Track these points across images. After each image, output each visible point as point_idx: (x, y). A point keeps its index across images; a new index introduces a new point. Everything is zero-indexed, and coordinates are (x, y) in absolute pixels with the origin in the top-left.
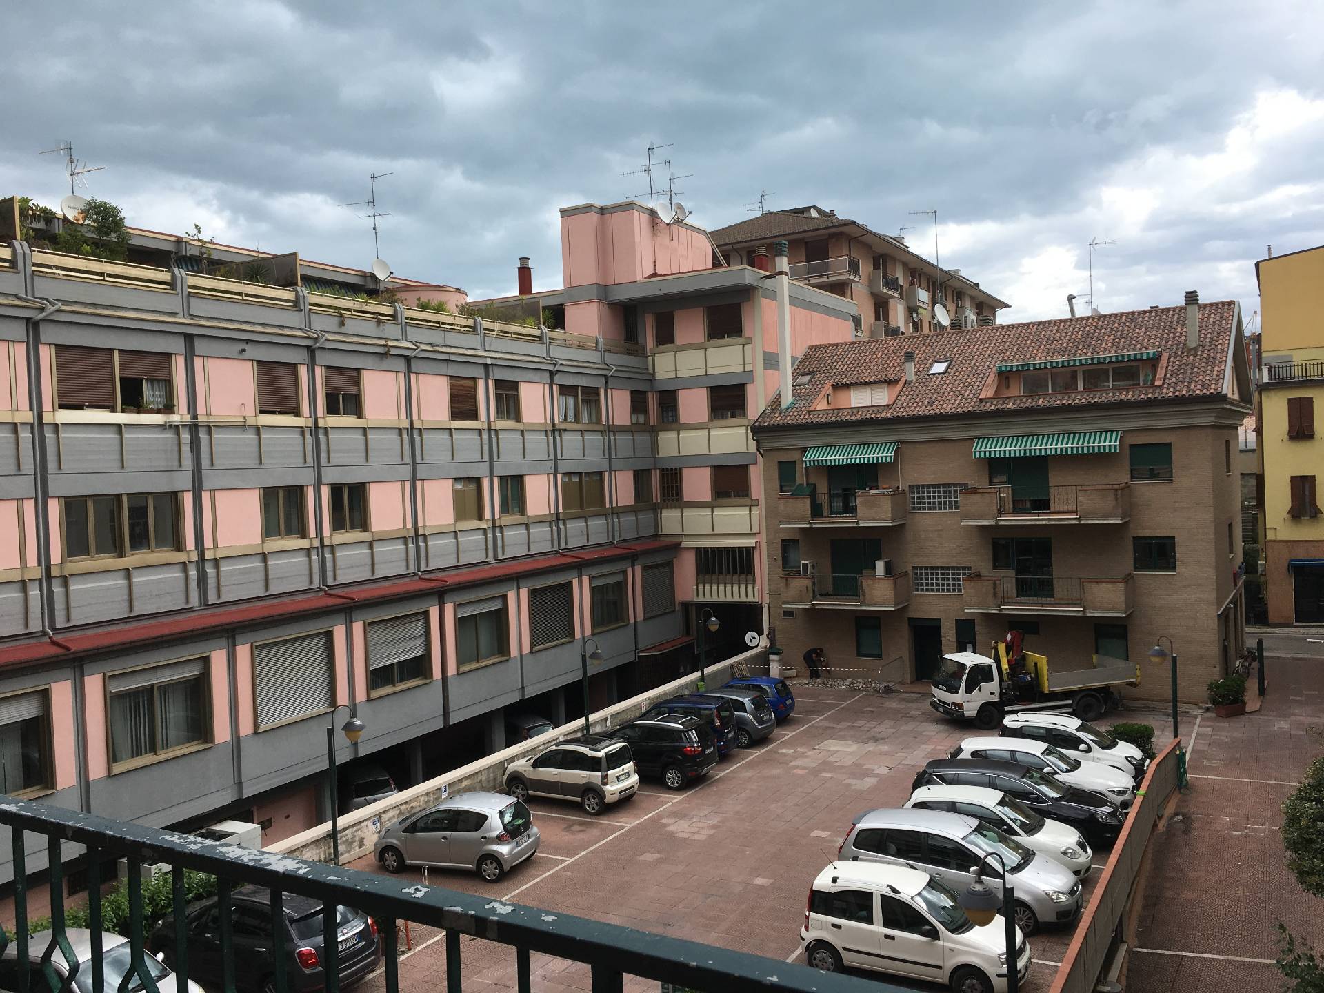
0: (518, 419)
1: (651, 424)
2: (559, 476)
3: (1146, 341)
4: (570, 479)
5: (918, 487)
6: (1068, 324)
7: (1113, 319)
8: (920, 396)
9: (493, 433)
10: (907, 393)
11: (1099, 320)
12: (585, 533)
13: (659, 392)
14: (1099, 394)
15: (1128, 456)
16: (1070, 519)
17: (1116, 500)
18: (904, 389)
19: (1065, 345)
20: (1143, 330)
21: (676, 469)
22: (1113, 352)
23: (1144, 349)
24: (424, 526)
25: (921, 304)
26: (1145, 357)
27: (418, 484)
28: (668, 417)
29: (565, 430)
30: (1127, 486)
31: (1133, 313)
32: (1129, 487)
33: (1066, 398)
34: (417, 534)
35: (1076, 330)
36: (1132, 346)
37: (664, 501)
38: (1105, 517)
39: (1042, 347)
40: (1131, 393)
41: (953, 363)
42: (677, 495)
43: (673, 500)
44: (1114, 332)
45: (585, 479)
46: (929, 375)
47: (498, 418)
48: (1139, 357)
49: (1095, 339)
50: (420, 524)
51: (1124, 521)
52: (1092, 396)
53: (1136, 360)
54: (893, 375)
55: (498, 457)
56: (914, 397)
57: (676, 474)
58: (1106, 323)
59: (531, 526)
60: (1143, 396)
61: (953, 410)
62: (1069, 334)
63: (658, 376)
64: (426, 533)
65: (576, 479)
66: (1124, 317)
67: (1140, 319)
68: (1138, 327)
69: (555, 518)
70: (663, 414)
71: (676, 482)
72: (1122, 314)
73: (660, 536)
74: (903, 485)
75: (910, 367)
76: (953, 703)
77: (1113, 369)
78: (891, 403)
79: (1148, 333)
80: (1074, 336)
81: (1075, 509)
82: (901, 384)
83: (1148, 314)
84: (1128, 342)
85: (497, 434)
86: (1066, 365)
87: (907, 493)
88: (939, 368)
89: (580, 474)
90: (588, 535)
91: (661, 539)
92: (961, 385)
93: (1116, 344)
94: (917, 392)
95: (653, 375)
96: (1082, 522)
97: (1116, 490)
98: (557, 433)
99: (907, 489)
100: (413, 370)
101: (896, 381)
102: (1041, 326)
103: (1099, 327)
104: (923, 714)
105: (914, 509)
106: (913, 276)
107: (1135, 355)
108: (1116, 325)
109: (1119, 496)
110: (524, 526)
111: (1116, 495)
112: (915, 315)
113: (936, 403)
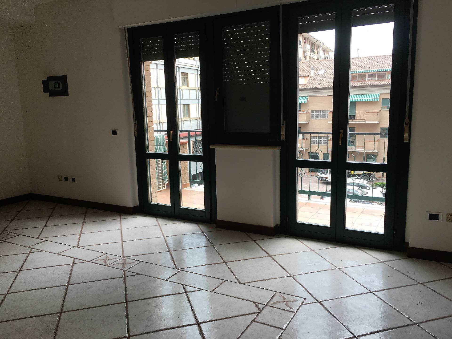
0: (188, 86)
2: (199, 105)
3: (388, 65)
5: (314, 111)
6: (363, 58)
7: (377, 57)
8: (316, 81)
9: (181, 90)
10: (311, 80)
11: (373, 57)
14: (374, 82)
15: (381, 102)
16: (363, 122)
17: (377, 116)
18: (310, 79)
19: (362, 66)
20: (387, 61)
22: (378, 68)
23: (388, 68)
24: (162, 120)
25: (308, 50)
26: (388, 70)
27: (160, 106)
30: (380, 112)
31: (384, 56)
32: (381, 112)
33: (363, 83)
34: (160, 123)
35: (366, 60)
36: (384, 67)
38: (373, 121)
39: (355, 66)
40: (384, 82)
41: (326, 71)
44: (378, 62)
46: (318, 74)
47: (182, 85)
48: (386, 70)
49: (372, 64)
50: (161, 119)
51: (379, 122)
52: (371, 82)
53: (386, 71)
54: (306, 74)
55: (183, 98)
56: (314, 81)
58: (375, 58)
59: (192, 121)
60: (388, 83)
61: (327, 86)
62: (364, 62)
64: (163, 122)
66: (381, 57)
67: (386, 58)
68: (386, 60)
69: (198, 119)
72: (380, 56)
74: (309, 110)
75: (312, 72)
76: (325, 177)
77: (378, 74)
78: (307, 83)
79: (389, 62)
80: (365, 63)
81: (364, 119)
82: (309, 77)
83: (389, 56)
84: (383, 65)
85: (182, 90)
86: (363, 72)
87: (310, 113)
88: (322, 72)
92: (329, 78)
93: (379, 66)
94: (315, 80)
96: (366, 123)
97: (378, 113)
98: (199, 91)
99: (310, 112)
100: (158, 68)
101: (308, 76)
102: (354, 59)
103: (373, 60)
104: (314, 181)
105: (312, 118)
106: (305, 40)
107: (385, 69)
108: (379, 59)
109: (378, 115)
110: (190, 121)
111: (377, 114)
112: (305, 54)
113: (321, 84)
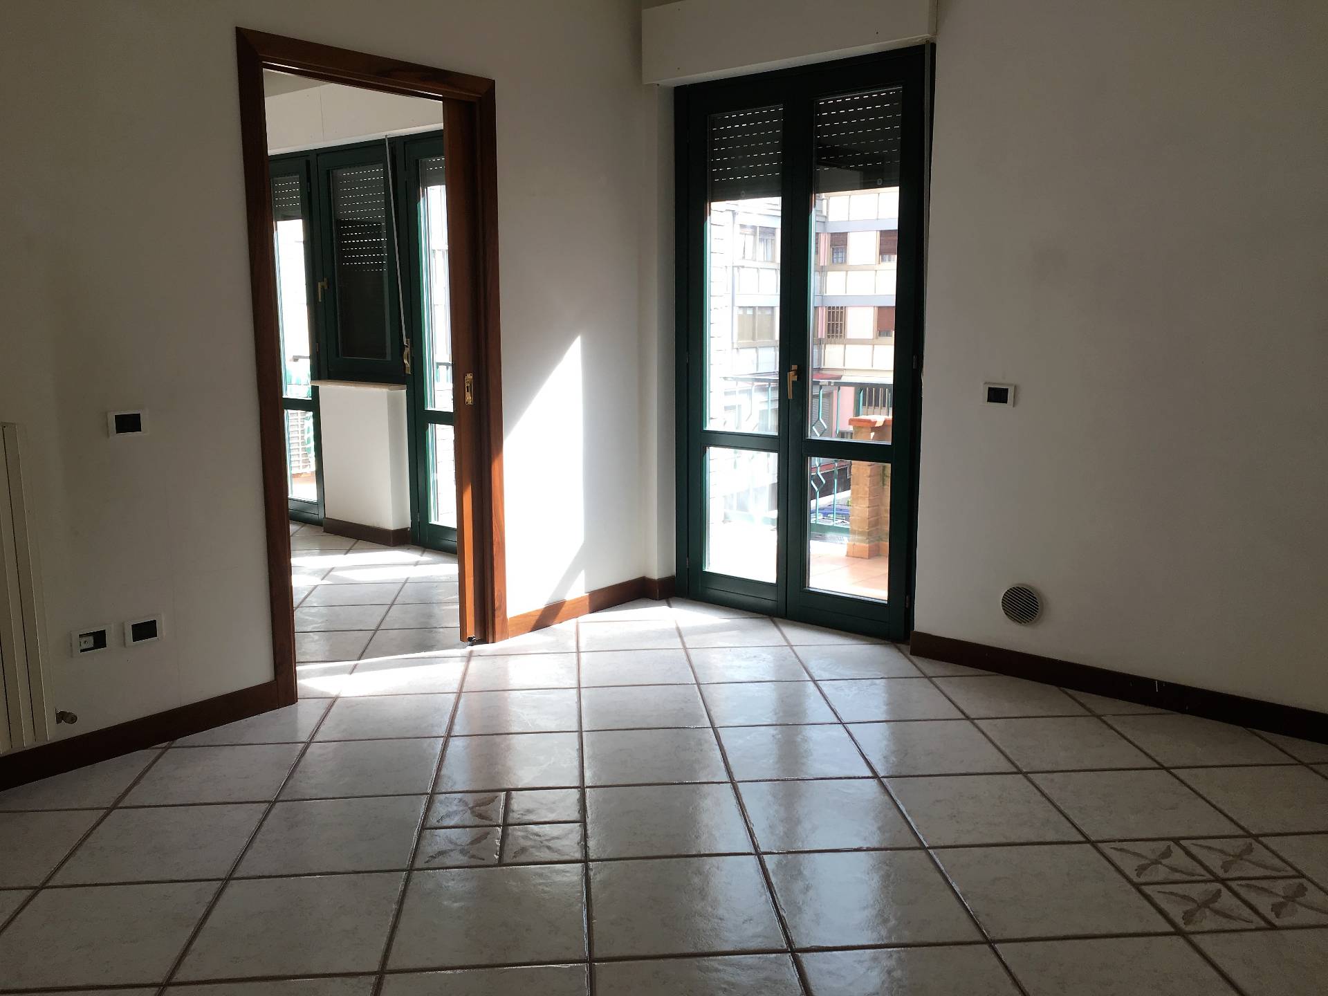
1: (822, 264)
2: (736, 309)
4: (745, 313)
12: (756, 362)
13: (831, 234)
21: (842, 308)
28: (837, 258)
29: (743, 267)
37: (829, 337)
42: (841, 333)
43: (837, 336)
45: (758, 313)
57: (842, 312)
63: (830, 219)
65: (750, 312)
70: (833, 254)
71: (841, 320)
73: (822, 369)
89: (753, 308)
90: (757, 364)
91: (823, 372)
95: (826, 217)
98: (736, 269)
